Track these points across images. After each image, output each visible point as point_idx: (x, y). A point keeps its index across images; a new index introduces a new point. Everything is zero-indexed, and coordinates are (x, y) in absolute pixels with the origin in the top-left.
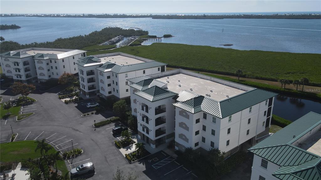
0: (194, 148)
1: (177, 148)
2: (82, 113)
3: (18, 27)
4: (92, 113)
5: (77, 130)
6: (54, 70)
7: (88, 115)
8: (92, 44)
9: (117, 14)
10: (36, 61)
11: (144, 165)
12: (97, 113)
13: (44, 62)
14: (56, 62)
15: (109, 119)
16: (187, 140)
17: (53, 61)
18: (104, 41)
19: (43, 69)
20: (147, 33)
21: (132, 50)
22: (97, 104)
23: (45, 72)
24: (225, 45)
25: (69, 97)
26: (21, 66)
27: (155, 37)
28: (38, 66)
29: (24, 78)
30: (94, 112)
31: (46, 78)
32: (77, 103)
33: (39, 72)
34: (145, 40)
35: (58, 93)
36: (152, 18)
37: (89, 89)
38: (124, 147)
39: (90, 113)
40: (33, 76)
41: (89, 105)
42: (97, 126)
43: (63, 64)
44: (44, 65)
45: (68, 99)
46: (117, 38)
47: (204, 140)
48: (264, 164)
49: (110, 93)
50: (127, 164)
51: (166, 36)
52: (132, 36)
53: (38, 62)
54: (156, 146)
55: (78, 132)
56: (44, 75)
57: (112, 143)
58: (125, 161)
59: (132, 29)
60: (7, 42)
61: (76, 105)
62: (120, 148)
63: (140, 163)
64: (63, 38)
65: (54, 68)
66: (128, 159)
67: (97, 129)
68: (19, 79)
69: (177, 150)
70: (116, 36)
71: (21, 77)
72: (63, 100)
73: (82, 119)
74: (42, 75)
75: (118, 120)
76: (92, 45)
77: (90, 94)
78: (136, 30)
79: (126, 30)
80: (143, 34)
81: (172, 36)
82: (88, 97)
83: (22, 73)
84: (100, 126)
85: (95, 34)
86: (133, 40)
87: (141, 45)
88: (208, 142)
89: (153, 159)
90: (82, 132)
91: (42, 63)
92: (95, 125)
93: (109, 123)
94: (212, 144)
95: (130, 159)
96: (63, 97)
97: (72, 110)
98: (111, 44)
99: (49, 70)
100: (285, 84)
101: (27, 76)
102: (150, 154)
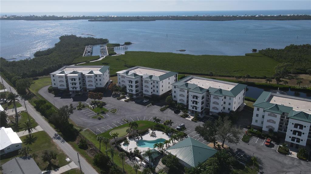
0: (221, 112)
1: (211, 114)
7: (149, 106)
10: (86, 77)
11: (202, 122)
12: (153, 104)
14: (100, 76)
15: (163, 107)
16: (217, 109)
17: (98, 75)
19: (91, 81)
20: (106, 41)
21: (117, 60)
22: (148, 100)
24: (181, 51)
26: (77, 81)
27: (118, 45)
29: (78, 89)
30: (151, 104)
31: (94, 87)
33: (88, 84)
35: (112, 97)
38: (187, 117)
41: (145, 101)
43: (104, 77)
44: (93, 79)
45: (124, 99)
47: (224, 108)
48: (258, 110)
50: (195, 123)
51: (127, 44)
53: (88, 77)
54: (201, 115)
56: (92, 86)
57: (179, 117)
61: (134, 102)
62: (185, 118)
63: (200, 122)
65: (98, 80)
66: (193, 121)
67: (164, 112)
71: (76, 89)
72: (122, 100)
74: (90, 86)
75: (169, 107)
77: (136, 95)
78: (96, 38)
81: (131, 43)
83: (78, 85)
84: (163, 110)
87: (116, 54)
88: (227, 109)
89: (204, 120)
90: (157, 114)
92: (160, 110)
93: (166, 109)
94: (229, 109)
97: (135, 105)
99: (95, 82)
100: (238, 79)
101: (81, 87)
102: (201, 118)
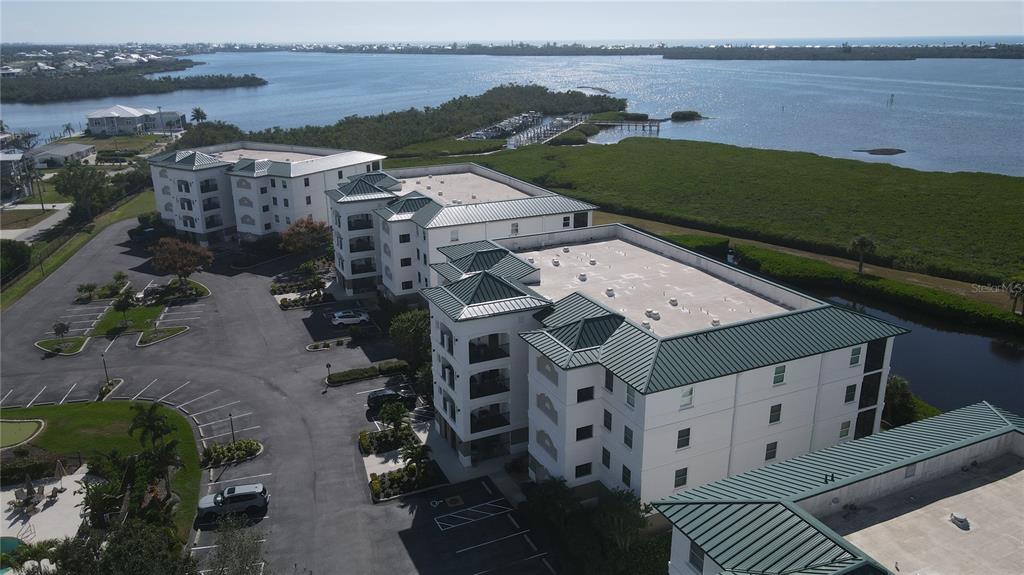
0: (572, 480)
1: (532, 475)
2: (312, 341)
3: (261, 83)
4: (340, 344)
5: (276, 389)
6: (280, 210)
7: (328, 346)
8: (436, 135)
9: (555, 44)
10: (234, 180)
11: (411, 512)
12: (351, 345)
13: (255, 186)
14: (285, 187)
15: (376, 365)
16: (553, 452)
17: (278, 182)
18: (477, 127)
19: (250, 204)
20: (621, 104)
22: (364, 317)
23: (255, 213)
24: (873, 152)
25: (300, 290)
26: (195, 194)
27: (641, 119)
28: (238, 193)
29: (200, 228)
30: (346, 340)
31: (258, 230)
32: (314, 310)
33: (240, 211)
34: (607, 127)
35: (274, 277)
36: (661, 56)
37: (355, 269)
38: (379, 453)
39: (332, 342)
40: (226, 224)
41: (338, 318)
42: (336, 381)
43: (308, 191)
44: (253, 194)
45: (292, 296)
46: (517, 120)
47: (607, 457)
48: (696, 556)
49: (407, 285)
50: (364, 502)
51: (680, 117)
52: (568, 112)
53: (239, 185)
54: (474, 461)
55: (276, 394)
56: (252, 222)
57: (354, 436)
58: (362, 494)
59: (579, 90)
60: (209, 125)
61: (308, 314)
62: (367, 453)
63: (402, 507)
64: (361, 115)
65: (281, 202)
66: (372, 488)
67: (332, 391)
68: (189, 229)
69: (533, 483)
70: (518, 113)
71: (193, 226)
72: (279, 298)
73: (303, 356)
74: (249, 223)
75: (403, 369)
76: (434, 139)
77: (356, 285)
78: (588, 93)
79: (560, 93)
80: (608, 109)
81: (700, 116)
82: (349, 293)
83: (197, 212)
84: (343, 381)
85: (460, 105)
86: (566, 126)
87: (585, 142)
88: (616, 467)
89: (447, 500)
90: (285, 395)
91: (248, 186)
92: (329, 378)
93: (371, 377)
94: (626, 473)
95: (381, 490)
96: (284, 288)
97: (292, 328)
98: (492, 138)
99: (266, 209)
101: (210, 222)
102: (448, 482)
